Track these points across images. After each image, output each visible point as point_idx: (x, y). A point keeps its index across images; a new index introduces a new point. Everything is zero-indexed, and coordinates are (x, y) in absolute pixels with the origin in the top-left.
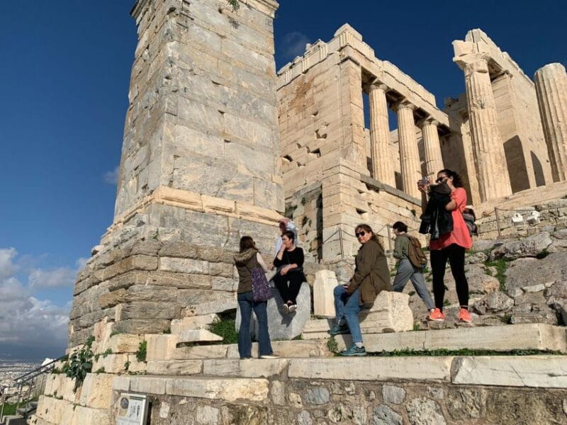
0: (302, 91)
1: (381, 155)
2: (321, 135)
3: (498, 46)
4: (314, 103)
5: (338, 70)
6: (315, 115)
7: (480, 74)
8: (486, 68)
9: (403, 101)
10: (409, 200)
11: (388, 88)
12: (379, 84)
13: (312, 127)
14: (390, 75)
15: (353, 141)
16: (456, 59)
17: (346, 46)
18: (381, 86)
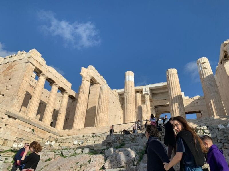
0: (9, 69)
1: (33, 103)
2: (8, 89)
3: (99, 73)
4: (11, 75)
5: (24, 65)
6: (10, 79)
7: (87, 81)
8: (90, 80)
9: (55, 83)
10: (33, 124)
11: (47, 77)
12: (43, 75)
13: (6, 84)
14: (51, 72)
15: (17, 95)
16: (81, 73)
17: (31, 57)
18: (44, 76)
